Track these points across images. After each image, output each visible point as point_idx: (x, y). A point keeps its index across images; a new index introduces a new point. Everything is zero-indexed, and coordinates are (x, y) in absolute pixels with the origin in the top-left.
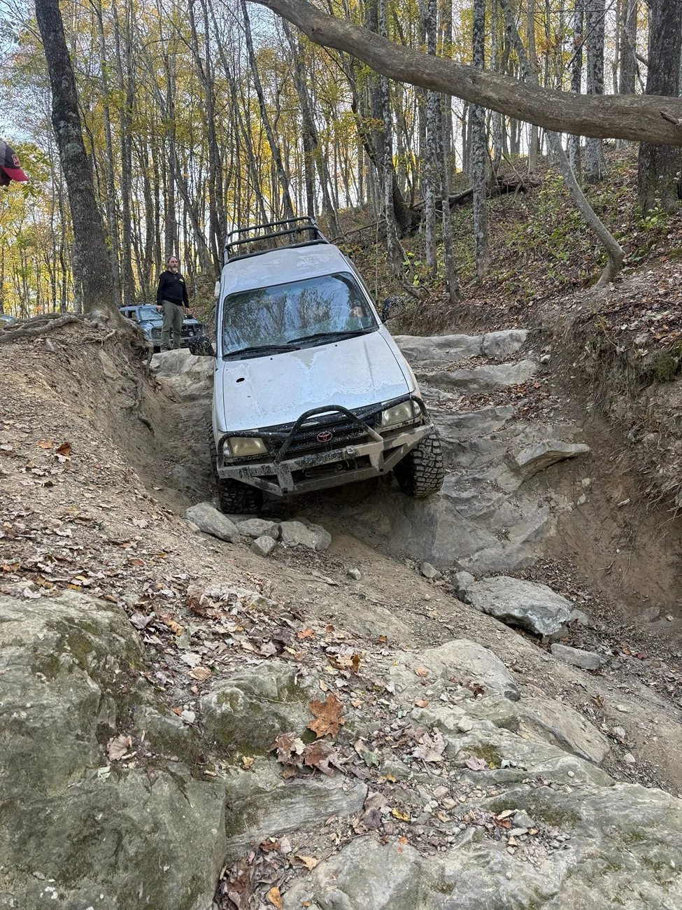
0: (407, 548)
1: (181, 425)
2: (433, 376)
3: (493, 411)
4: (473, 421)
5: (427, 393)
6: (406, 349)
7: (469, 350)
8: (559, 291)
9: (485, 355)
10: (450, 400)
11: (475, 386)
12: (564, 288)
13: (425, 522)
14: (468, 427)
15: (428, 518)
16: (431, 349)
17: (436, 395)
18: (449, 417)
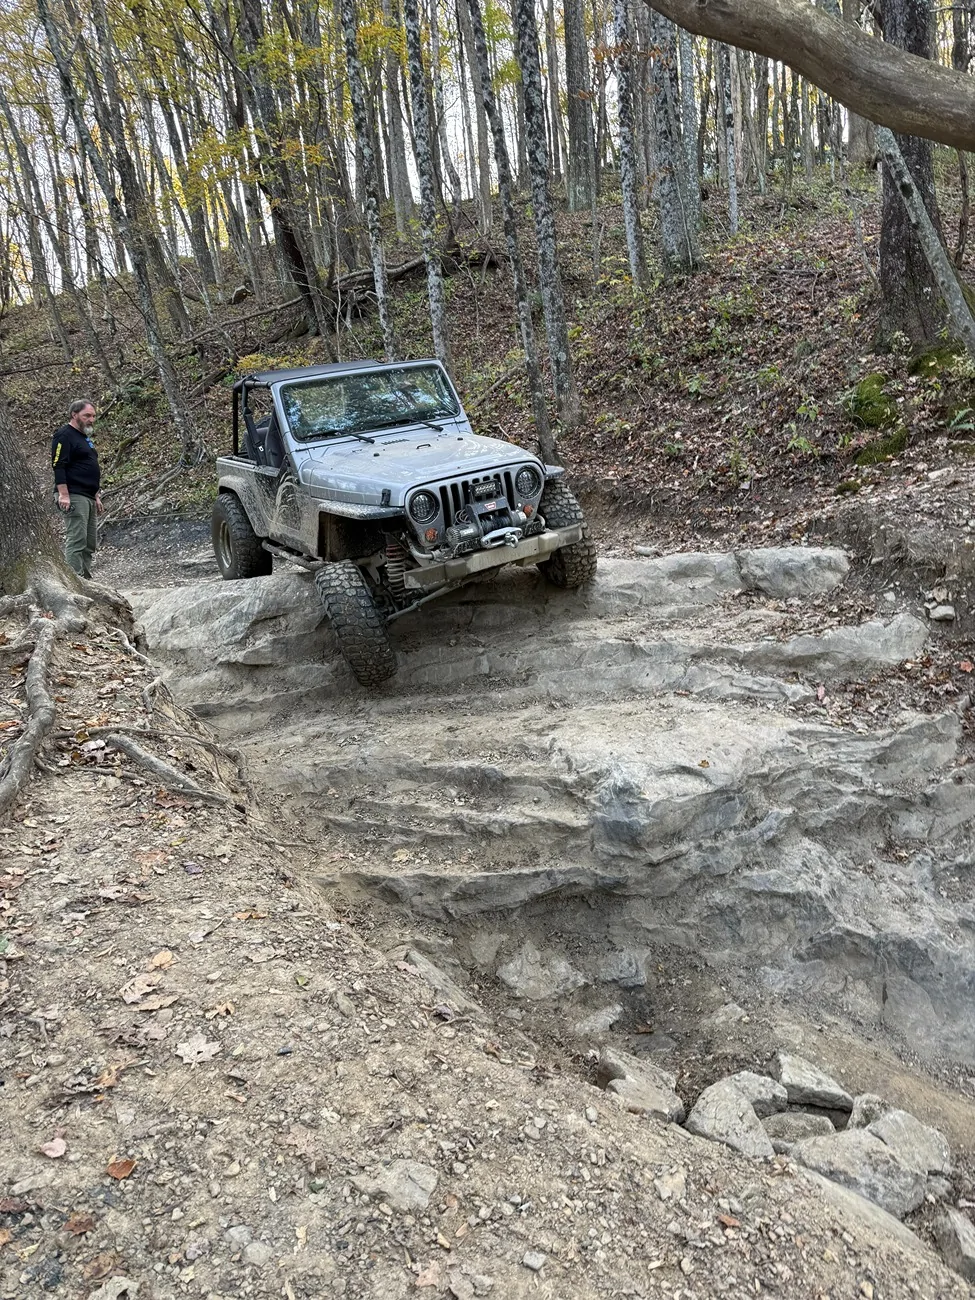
0: (946, 1048)
1: (286, 811)
2: (751, 653)
3: (930, 726)
4: (903, 748)
5: (756, 687)
6: (621, 587)
7: (720, 581)
8: (796, 466)
9: (759, 590)
10: (806, 699)
11: (829, 665)
12: (803, 462)
13: (962, 988)
14: (896, 760)
15: (963, 980)
16: (665, 583)
17: (774, 689)
18: (862, 746)
